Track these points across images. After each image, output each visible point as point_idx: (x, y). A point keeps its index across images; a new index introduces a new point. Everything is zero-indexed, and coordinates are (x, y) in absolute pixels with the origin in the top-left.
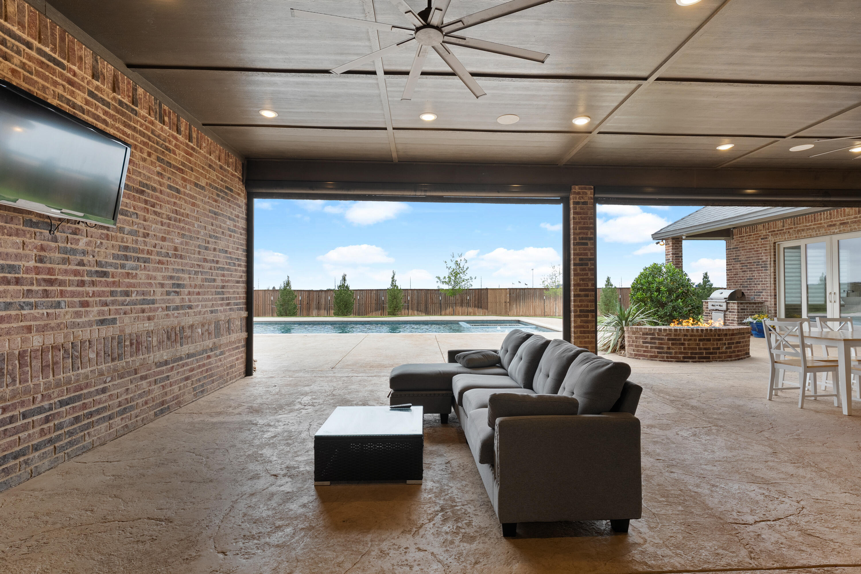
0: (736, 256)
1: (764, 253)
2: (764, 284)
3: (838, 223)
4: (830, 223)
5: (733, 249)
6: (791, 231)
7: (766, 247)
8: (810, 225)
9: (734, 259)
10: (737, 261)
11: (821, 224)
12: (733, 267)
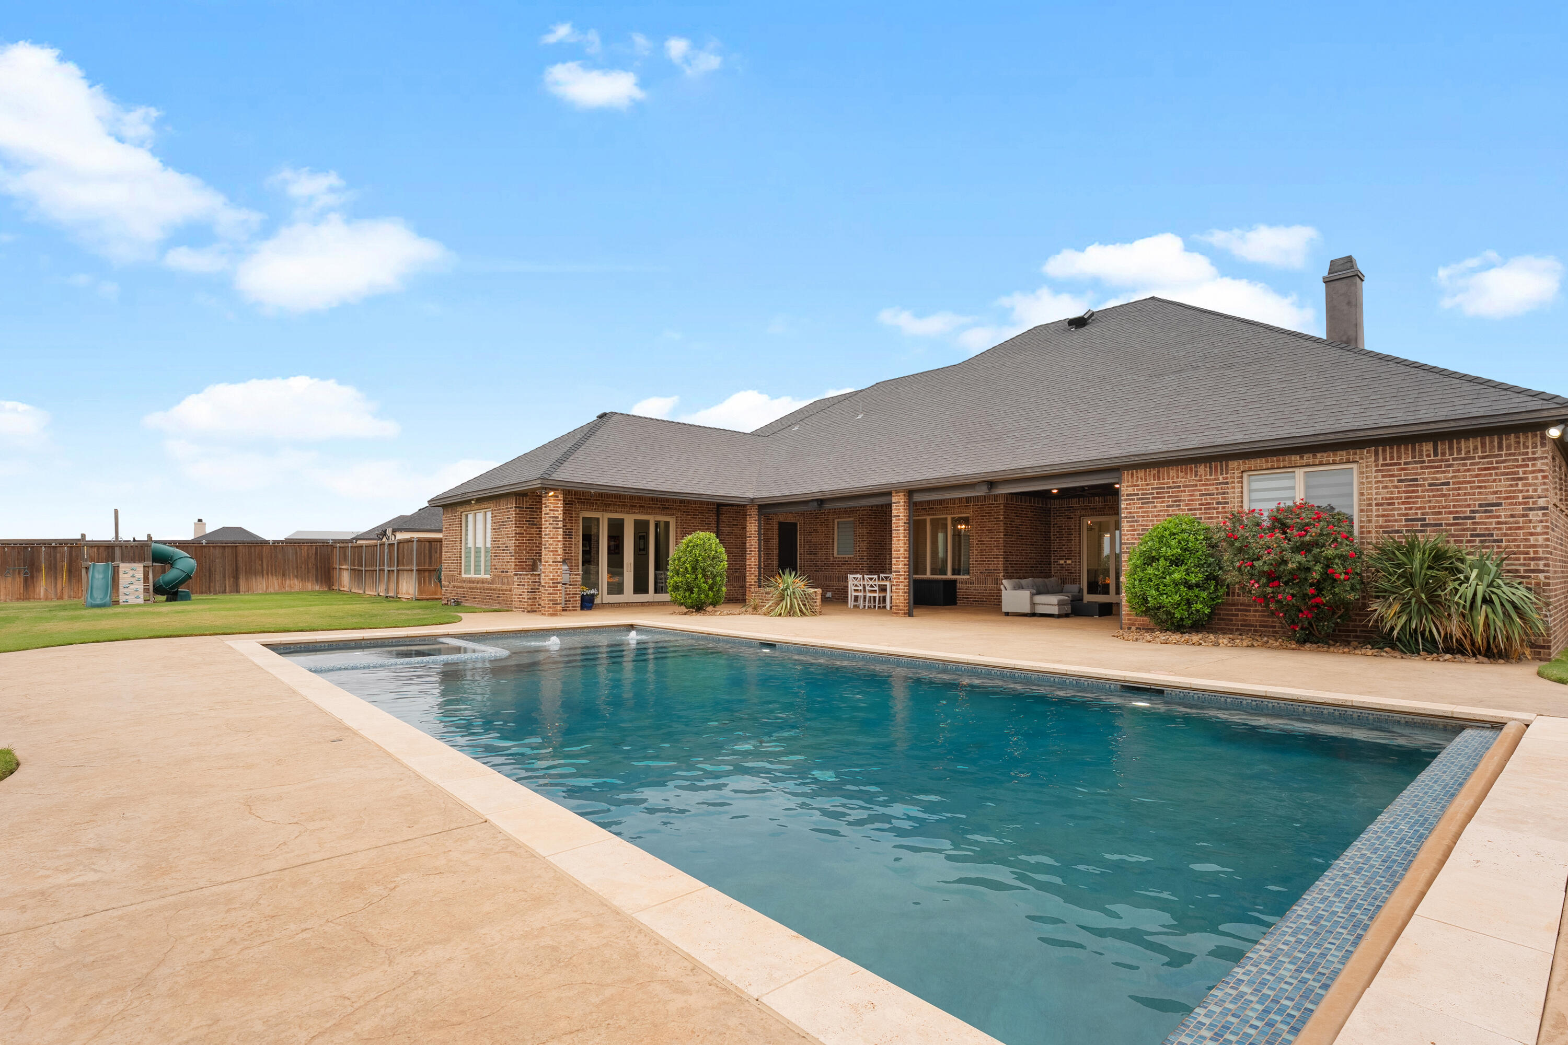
0: (529, 518)
1: (569, 520)
2: (568, 553)
3: (638, 505)
4: (632, 504)
5: (526, 508)
6: (598, 502)
7: (572, 514)
8: (616, 502)
9: (526, 521)
10: (532, 524)
11: (625, 502)
12: (525, 530)
